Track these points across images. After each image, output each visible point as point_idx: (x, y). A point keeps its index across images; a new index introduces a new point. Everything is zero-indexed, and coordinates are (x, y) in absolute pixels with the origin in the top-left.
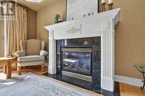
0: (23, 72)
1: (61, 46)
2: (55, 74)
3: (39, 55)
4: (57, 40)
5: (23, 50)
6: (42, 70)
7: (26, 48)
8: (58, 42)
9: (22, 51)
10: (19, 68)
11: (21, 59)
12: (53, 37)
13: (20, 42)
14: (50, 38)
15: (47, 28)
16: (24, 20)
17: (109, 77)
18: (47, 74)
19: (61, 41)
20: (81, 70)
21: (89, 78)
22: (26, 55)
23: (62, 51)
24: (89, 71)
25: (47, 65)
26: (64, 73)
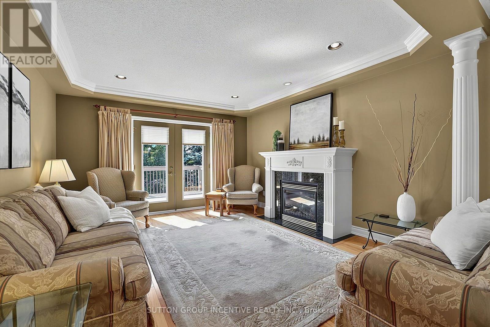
0: (231, 211)
1: (281, 180)
2: (273, 218)
3: (251, 190)
4: (275, 172)
5: (231, 182)
6: (255, 212)
7: (234, 181)
8: (278, 175)
9: (230, 184)
10: (228, 206)
11: (230, 195)
12: (271, 167)
13: (228, 172)
14: (267, 168)
15: (262, 154)
16: (231, 137)
17: (330, 222)
18: (263, 217)
19: (281, 173)
20: (305, 215)
21: (313, 226)
22: (235, 190)
23: (283, 187)
24: (314, 216)
25: (262, 205)
26: (285, 217)
